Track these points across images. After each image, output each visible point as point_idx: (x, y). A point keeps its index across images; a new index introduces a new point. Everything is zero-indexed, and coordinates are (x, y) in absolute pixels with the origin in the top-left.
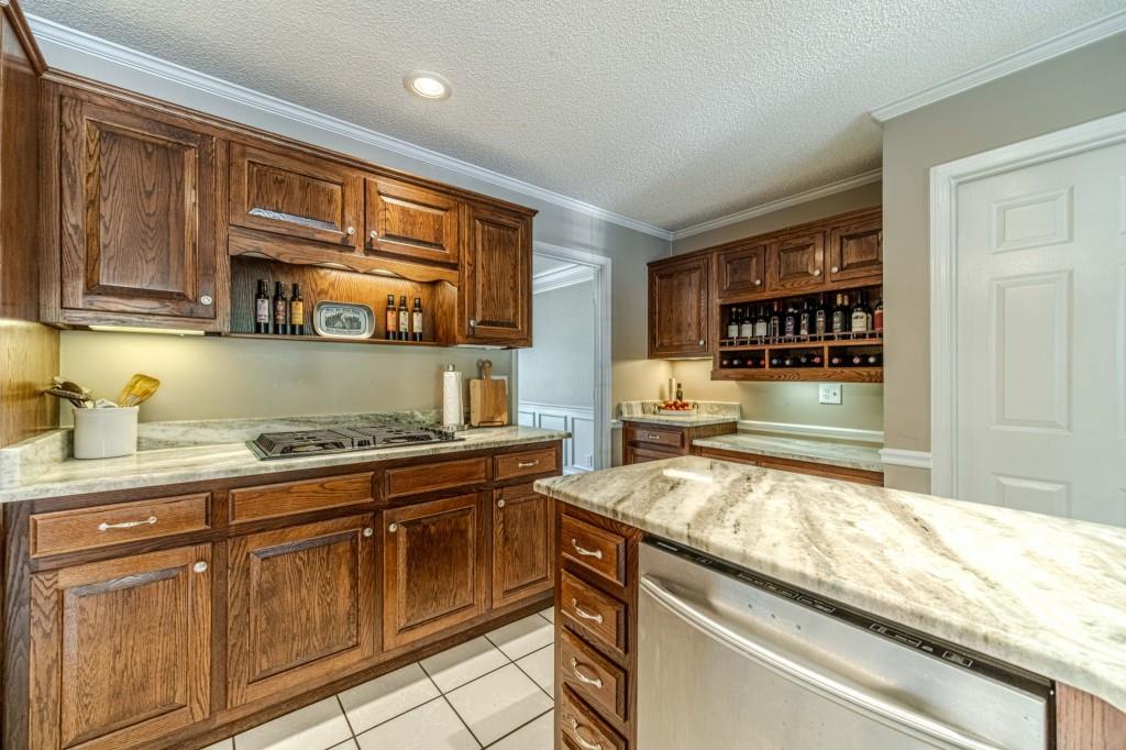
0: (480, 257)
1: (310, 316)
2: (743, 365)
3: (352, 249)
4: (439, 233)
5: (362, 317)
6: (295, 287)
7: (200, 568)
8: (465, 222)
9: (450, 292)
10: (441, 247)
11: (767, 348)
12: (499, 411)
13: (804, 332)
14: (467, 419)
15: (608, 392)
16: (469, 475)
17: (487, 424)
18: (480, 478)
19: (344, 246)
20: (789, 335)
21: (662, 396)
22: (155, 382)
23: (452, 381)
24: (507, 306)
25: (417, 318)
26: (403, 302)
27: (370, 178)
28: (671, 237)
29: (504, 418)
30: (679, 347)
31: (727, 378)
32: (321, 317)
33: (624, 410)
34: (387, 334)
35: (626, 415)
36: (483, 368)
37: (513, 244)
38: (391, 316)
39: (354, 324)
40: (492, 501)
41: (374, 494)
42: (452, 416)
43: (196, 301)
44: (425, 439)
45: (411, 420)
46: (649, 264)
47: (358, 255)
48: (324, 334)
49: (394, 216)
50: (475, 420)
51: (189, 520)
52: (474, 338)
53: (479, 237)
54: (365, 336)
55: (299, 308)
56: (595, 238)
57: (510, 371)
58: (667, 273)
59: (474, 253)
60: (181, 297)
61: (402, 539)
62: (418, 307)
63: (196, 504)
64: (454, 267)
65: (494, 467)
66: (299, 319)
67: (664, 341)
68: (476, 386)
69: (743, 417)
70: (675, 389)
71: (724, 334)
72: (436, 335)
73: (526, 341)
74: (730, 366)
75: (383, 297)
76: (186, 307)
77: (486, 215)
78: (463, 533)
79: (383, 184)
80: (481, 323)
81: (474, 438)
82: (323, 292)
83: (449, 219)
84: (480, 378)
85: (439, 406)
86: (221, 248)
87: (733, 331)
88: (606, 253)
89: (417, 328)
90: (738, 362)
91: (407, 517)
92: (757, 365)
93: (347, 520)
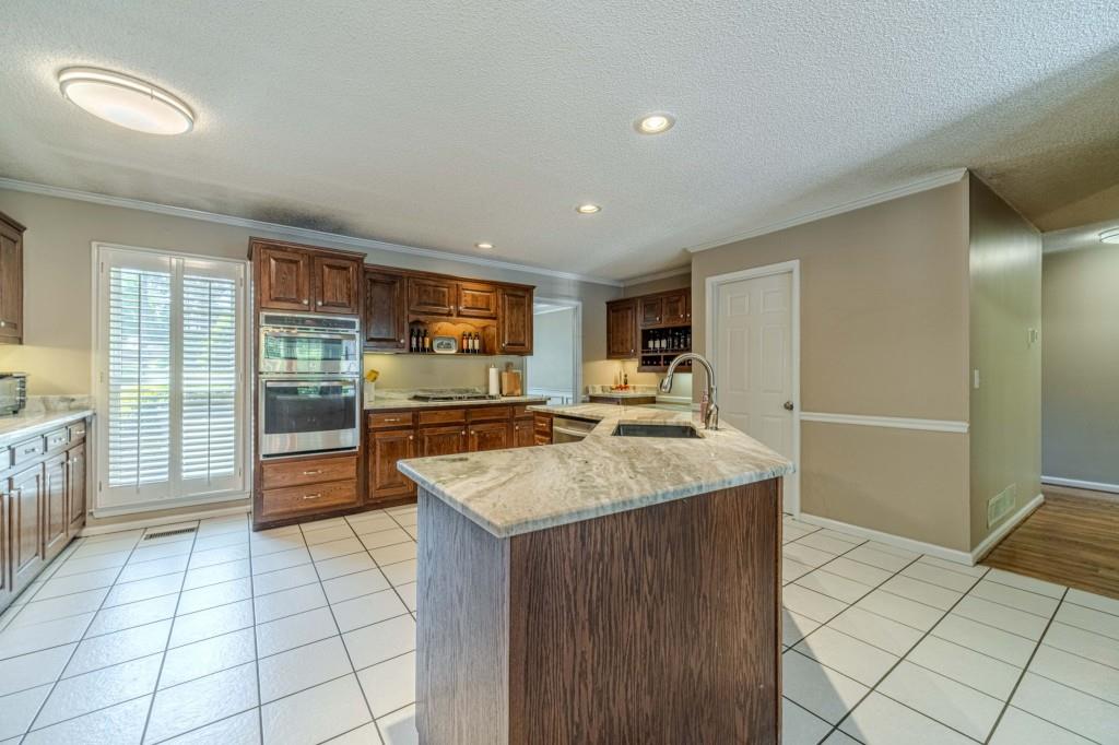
0: (507, 313)
1: (431, 344)
2: (652, 364)
3: (452, 315)
4: (488, 304)
5: (453, 343)
6: (425, 331)
7: (411, 437)
8: (500, 297)
9: (493, 331)
10: (489, 310)
11: (662, 354)
12: (516, 388)
13: (682, 346)
14: (501, 392)
15: (580, 379)
16: (502, 414)
17: (511, 394)
18: (507, 416)
19: (449, 314)
20: (676, 348)
21: (616, 382)
22: (377, 373)
23: (493, 372)
24: (520, 335)
25: (477, 342)
26: (470, 335)
27: (460, 283)
28: (622, 285)
29: (519, 391)
30: (622, 353)
31: (644, 371)
32: (435, 344)
33: (590, 390)
34: (463, 351)
35: (591, 393)
36: (508, 366)
37: (523, 304)
38: (465, 341)
39: (448, 346)
40: (513, 427)
41: (465, 418)
42: (494, 390)
43: (399, 341)
44: (484, 398)
45: (474, 391)
46: (608, 303)
47: (454, 318)
48: (438, 352)
49: (469, 298)
50: (504, 393)
51: (408, 421)
52: (505, 352)
53: (507, 302)
54: (454, 351)
55: (427, 340)
56: (573, 291)
57: (522, 367)
58: (618, 309)
59: (504, 311)
60: (394, 340)
61: (476, 438)
62: (477, 336)
63: (409, 415)
64: (495, 318)
65: (514, 412)
66: (427, 346)
67: (615, 351)
68: (505, 375)
69: (659, 394)
70: (623, 377)
71: (645, 346)
72: (485, 350)
73: (530, 352)
74: (646, 364)
75: (461, 333)
76: (395, 343)
77: (510, 292)
78: (500, 439)
79: (465, 285)
80: (509, 344)
81: (504, 400)
82: (435, 333)
83: (492, 296)
84: (507, 371)
85: (487, 385)
86: (406, 320)
87: (651, 344)
88: (579, 299)
89: (477, 347)
90: (650, 362)
91: (478, 430)
92: (658, 364)
93: (456, 428)
